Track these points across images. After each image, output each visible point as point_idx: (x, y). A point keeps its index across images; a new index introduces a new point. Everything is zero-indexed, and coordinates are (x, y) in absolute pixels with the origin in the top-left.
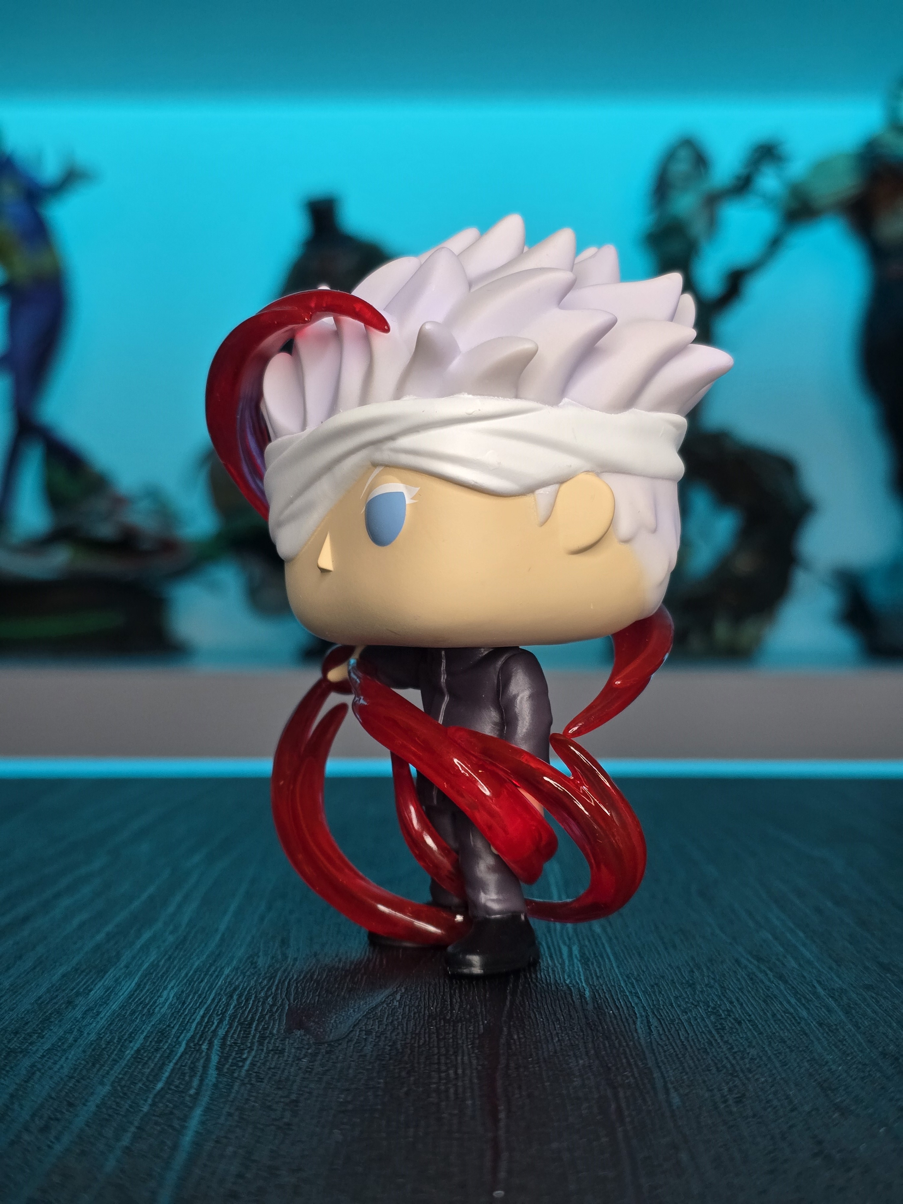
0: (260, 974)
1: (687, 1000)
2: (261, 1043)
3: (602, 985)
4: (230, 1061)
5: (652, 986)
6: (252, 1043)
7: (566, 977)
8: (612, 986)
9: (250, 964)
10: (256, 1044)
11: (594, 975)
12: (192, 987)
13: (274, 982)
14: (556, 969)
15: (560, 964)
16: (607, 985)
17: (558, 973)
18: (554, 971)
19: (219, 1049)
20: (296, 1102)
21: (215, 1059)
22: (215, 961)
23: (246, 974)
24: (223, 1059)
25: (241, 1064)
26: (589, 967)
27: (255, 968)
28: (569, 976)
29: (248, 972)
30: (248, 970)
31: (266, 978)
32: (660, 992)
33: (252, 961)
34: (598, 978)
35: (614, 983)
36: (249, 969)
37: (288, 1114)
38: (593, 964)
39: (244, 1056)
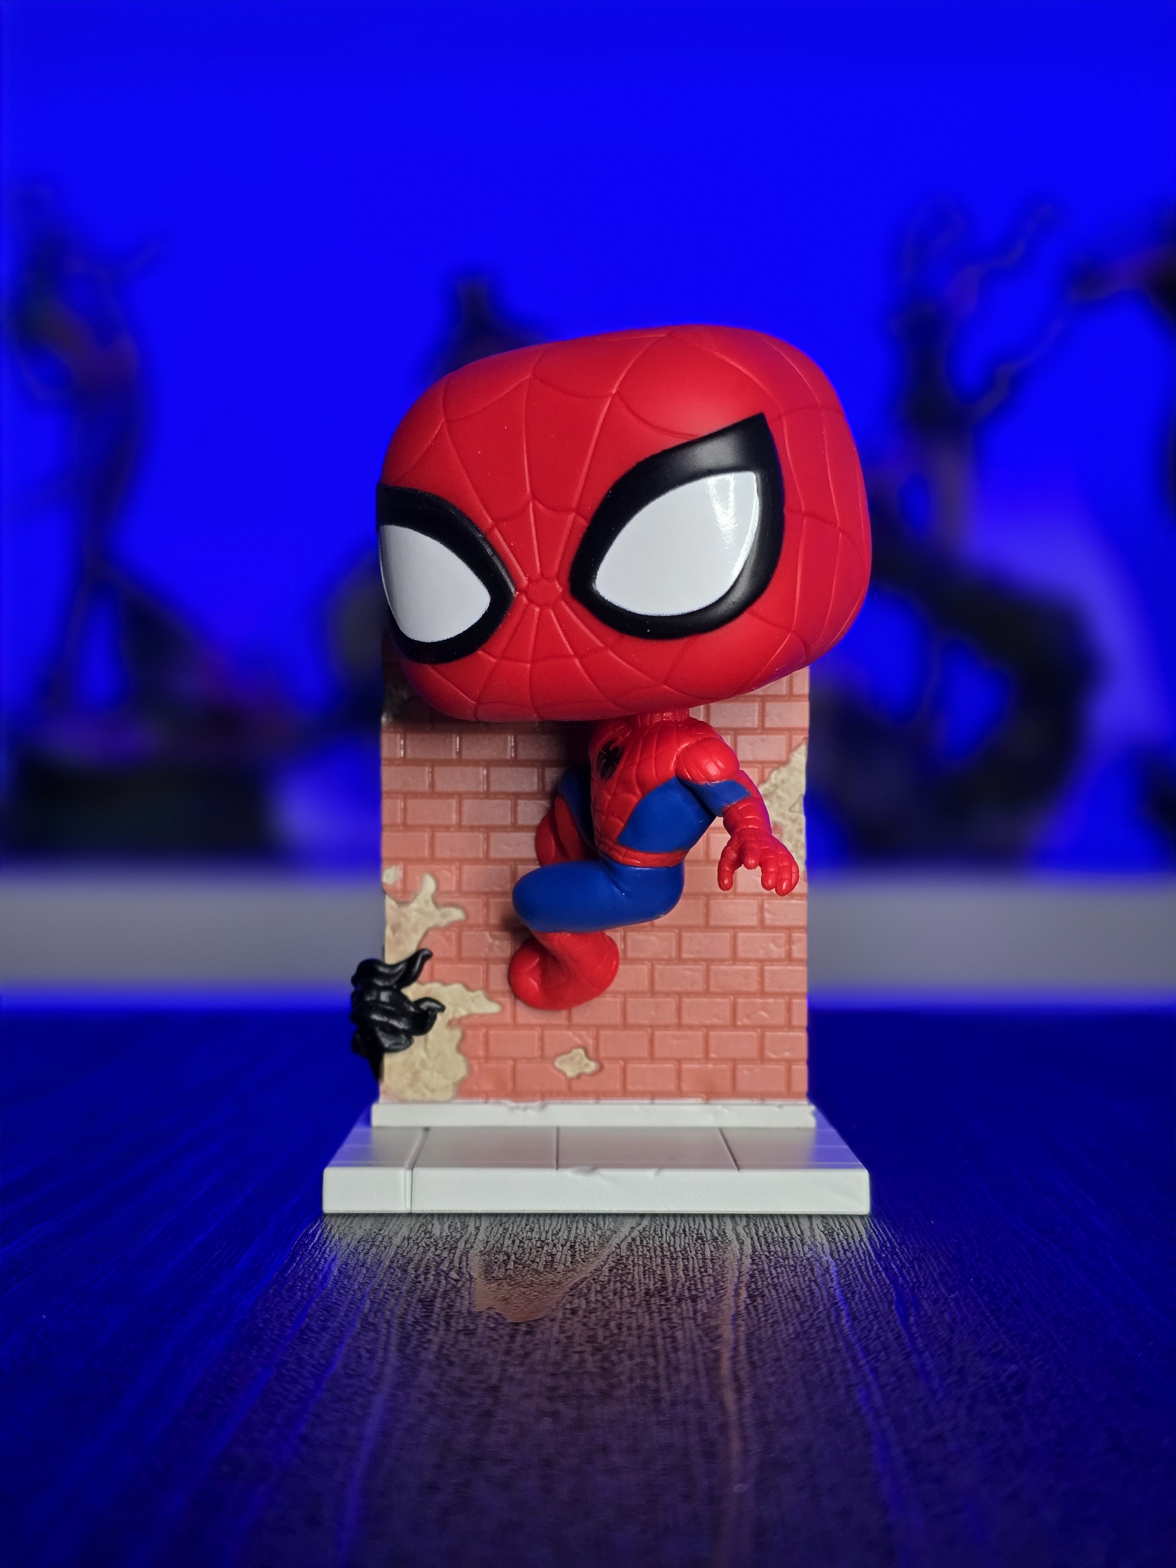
0: (436, 1246)
1: (954, 1277)
2: (448, 1324)
3: (850, 1260)
4: (414, 1342)
5: (911, 1263)
6: (438, 1322)
7: (806, 1248)
8: (862, 1260)
9: (423, 1234)
10: (442, 1323)
11: (840, 1249)
12: (358, 1260)
13: (454, 1254)
14: (793, 1241)
15: (799, 1235)
16: (855, 1260)
17: (797, 1245)
18: (791, 1243)
19: (398, 1328)
20: (495, 1388)
21: (394, 1340)
22: (380, 1230)
23: (420, 1245)
24: (405, 1339)
25: (426, 1345)
26: (834, 1239)
27: (430, 1238)
28: (810, 1249)
29: (423, 1243)
30: (421, 1241)
31: (445, 1249)
32: (920, 1268)
33: (425, 1230)
34: (845, 1251)
35: (865, 1257)
36: (423, 1239)
37: (489, 1400)
38: (838, 1234)
39: (430, 1337)
